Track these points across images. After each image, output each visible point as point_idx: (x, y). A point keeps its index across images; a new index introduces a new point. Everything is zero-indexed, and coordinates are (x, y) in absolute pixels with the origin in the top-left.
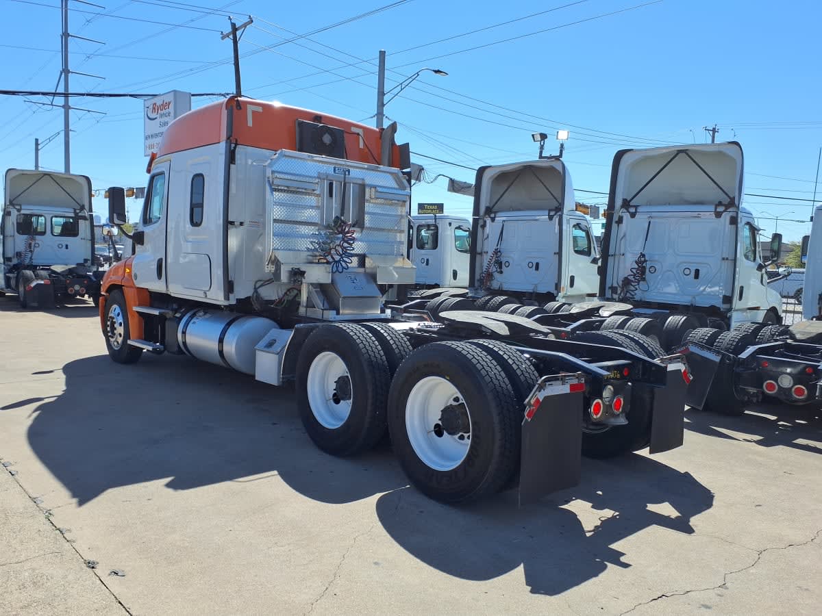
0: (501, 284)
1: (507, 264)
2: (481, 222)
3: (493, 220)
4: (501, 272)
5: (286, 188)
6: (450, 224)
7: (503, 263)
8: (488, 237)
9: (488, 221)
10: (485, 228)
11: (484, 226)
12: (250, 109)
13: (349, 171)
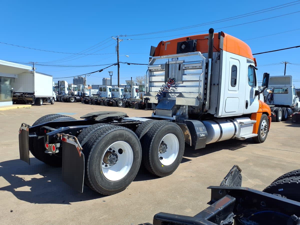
5: (154, 70)
12: (166, 44)
13: (178, 58)
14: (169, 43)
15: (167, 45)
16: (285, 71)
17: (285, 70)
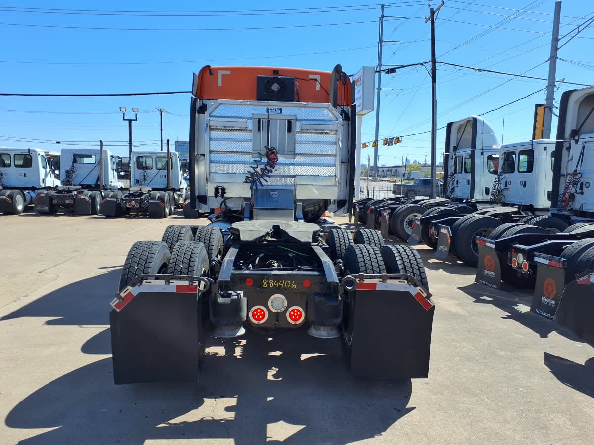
0: (582, 205)
1: (587, 185)
2: (566, 145)
3: (577, 142)
4: (582, 193)
5: (223, 128)
6: (545, 149)
7: (584, 183)
8: (572, 159)
9: (573, 142)
10: (571, 150)
11: (569, 149)
12: (220, 73)
13: (281, 110)
14: (228, 72)
15: (223, 75)
16: (162, 126)
17: (162, 124)
